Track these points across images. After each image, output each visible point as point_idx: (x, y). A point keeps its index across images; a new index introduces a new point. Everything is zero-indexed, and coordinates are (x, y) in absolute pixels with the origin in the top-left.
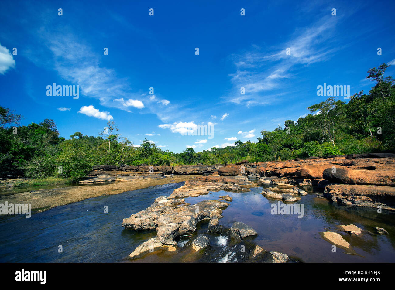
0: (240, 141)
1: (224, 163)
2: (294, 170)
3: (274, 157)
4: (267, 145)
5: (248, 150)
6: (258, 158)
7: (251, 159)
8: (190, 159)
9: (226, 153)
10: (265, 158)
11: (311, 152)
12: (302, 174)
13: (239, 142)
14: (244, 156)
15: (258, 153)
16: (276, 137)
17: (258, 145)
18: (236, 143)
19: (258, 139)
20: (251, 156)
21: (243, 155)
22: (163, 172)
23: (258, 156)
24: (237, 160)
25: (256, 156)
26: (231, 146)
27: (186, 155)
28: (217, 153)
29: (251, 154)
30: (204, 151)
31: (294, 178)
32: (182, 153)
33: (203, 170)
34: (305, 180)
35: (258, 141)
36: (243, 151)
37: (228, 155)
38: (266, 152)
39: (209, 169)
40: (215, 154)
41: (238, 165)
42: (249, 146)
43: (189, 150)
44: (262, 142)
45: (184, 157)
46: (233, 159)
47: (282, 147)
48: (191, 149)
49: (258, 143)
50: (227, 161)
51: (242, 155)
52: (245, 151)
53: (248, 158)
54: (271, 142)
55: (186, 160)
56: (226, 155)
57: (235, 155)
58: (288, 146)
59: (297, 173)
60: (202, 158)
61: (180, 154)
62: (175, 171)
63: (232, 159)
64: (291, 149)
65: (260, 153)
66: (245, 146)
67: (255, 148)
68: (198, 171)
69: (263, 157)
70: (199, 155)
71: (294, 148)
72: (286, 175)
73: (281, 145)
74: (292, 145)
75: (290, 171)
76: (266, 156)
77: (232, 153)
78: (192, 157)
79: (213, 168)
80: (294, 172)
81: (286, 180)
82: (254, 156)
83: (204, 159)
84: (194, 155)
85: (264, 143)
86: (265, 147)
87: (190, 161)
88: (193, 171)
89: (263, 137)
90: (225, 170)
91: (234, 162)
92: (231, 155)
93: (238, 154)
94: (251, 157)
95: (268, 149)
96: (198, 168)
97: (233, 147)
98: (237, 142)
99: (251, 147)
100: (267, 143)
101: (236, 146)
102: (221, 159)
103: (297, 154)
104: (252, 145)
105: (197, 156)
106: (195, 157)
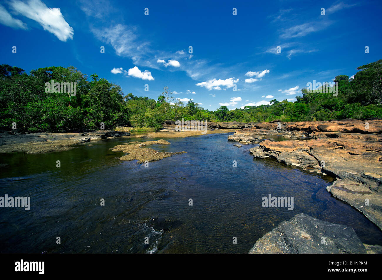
0: (276, 99)
1: (257, 121)
2: (308, 127)
3: (311, 118)
4: (305, 105)
5: (284, 109)
6: (293, 118)
7: (286, 118)
8: (223, 116)
9: (259, 111)
10: (301, 118)
11: (350, 114)
12: (312, 129)
13: (275, 101)
14: (279, 116)
15: (294, 112)
16: (318, 96)
17: (296, 105)
18: (271, 102)
19: (297, 98)
20: (286, 115)
21: (278, 114)
22: (210, 127)
23: (294, 116)
24: (270, 119)
25: (291, 116)
26: (266, 105)
27: (220, 112)
28: (251, 112)
29: (286, 114)
30: (237, 109)
31: (307, 131)
32: (216, 111)
33: (241, 126)
34: (313, 132)
35: (296, 100)
36: (278, 110)
37: (262, 113)
38: (303, 112)
39: (246, 125)
40: (249, 113)
41: (271, 123)
42: (285, 105)
43: (222, 108)
44: (302, 101)
45: (218, 115)
46: (267, 117)
47: (321, 107)
48: (225, 107)
49: (296, 102)
50: (260, 119)
51: (276, 114)
52: (281, 110)
53: (283, 117)
54: (311, 102)
55: (220, 118)
56: (259, 114)
57: (269, 114)
58: (328, 107)
59: (309, 128)
60: (235, 116)
61: (214, 111)
62: (219, 126)
63: (265, 118)
64: (332, 110)
65: (296, 113)
66: (280, 106)
67: (292, 108)
68: (238, 126)
69: (299, 117)
70: (232, 113)
71: (335, 109)
72: (302, 129)
73: (321, 105)
74: (333, 106)
75: (305, 127)
76: (303, 116)
77: (266, 111)
78: (226, 115)
79: (249, 125)
80: (307, 127)
81: (302, 132)
82: (289, 115)
83: (237, 117)
84: (228, 113)
85: (303, 103)
86: (302, 107)
87: (224, 119)
88: (234, 126)
89: (304, 95)
90: (261, 126)
91: (267, 121)
92: (265, 114)
93: (272, 113)
94: (286, 117)
95: (306, 109)
96: (238, 124)
97: (267, 106)
98: (273, 101)
99: (287, 106)
100: (307, 103)
101: (271, 105)
102: (255, 117)
103: (337, 115)
104: (289, 104)
105: (230, 114)
106: (228, 115)
